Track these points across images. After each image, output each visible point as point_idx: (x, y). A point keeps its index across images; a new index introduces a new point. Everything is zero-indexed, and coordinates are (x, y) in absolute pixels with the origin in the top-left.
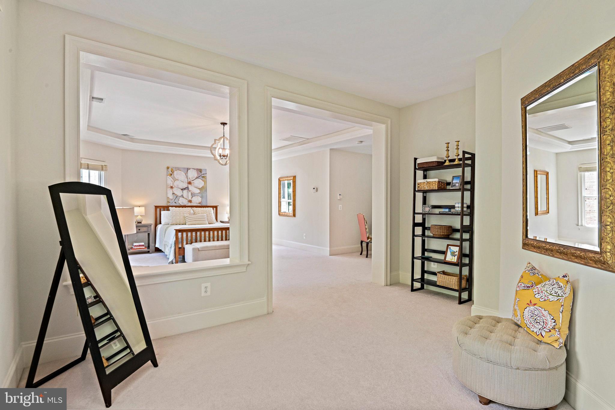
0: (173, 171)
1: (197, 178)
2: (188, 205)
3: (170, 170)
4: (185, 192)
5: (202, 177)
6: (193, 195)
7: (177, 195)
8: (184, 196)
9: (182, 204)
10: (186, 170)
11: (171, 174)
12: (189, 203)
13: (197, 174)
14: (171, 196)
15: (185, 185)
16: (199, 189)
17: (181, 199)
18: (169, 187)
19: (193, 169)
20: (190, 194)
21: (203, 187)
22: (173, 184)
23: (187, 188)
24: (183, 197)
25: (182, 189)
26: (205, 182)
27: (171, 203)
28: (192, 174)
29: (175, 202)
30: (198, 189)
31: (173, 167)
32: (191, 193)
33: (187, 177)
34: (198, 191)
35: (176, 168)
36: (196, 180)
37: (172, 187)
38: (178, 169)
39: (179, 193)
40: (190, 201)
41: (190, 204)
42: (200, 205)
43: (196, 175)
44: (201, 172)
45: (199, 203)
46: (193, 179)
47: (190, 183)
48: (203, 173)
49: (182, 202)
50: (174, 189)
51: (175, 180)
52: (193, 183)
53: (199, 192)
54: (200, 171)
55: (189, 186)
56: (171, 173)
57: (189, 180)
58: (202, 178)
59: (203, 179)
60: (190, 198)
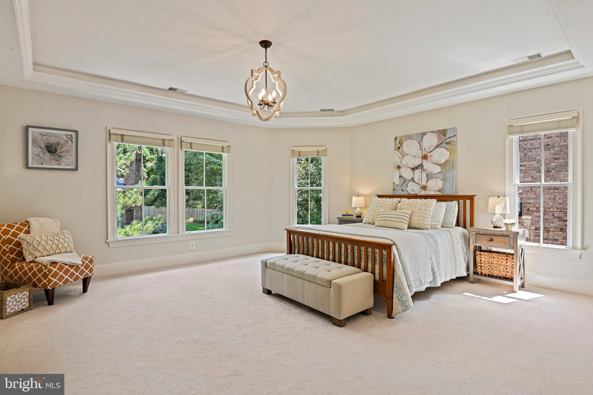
0: (401, 143)
1: (437, 147)
2: (420, 194)
3: (398, 140)
4: (417, 172)
5: (446, 143)
6: (429, 177)
7: (405, 178)
8: (416, 179)
9: (412, 193)
10: (420, 137)
11: (399, 148)
12: (423, 191)
13: (438, 139)
14: (397, 181)
15: (417, 162)
16: (440, 165)
17: (411, 184)
18: (396, 166)
19: (431, 132)
20: (424, 175)
21: (447, 162)
22: (401, 162)
23: (421, 166)
24: (414, 181)
25: (413, 169)
26: (453, 152)
27: (396, 191)
28: (430, 141)
29: (402, 190)
30: (438, 166)
31: (402, 137)
32: (427, 173)
33: (421, 148)
34: (438, 169)
35: (405, 136)
36: (436, 150)
37: (399, 167)
38: (409, 137)
39: (407, 174)
40: (424, 188)
41: (423, 193)
42: (440, 194)
43: (436, 142)
44: (445, 135)
45: (439, 191)
46: (430, 150)
47: (425, 157)
48: (448, 136)
49: (413, 188)
50: (402, 170)
51: (404, 155)
52: (431, 156)
53: (440, 170)
54: (443, 132)
55: (425, 162)
56: (399, 145)
57: (424, 153)
58: (445, 146)
59: (448, 146)
60: (424, 183)
